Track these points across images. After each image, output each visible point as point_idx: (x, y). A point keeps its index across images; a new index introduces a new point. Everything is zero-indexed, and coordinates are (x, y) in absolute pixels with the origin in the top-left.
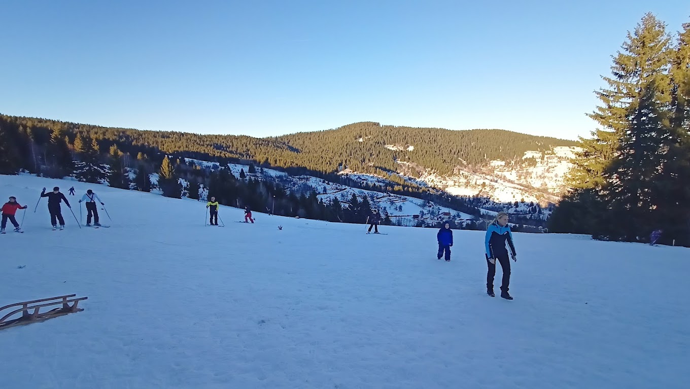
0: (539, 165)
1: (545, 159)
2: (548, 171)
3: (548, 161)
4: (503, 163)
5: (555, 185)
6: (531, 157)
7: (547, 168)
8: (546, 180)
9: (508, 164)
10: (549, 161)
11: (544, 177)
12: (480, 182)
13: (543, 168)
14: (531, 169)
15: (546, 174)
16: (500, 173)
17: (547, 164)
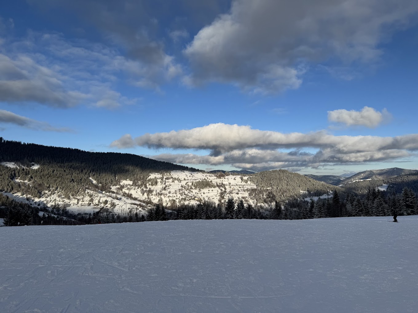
0: (159, 184)
1: (164, 179)
2: (165, 189)
3: (165, 181)
4: (131, 183)
5: (168, 200)
6: (154, 178)
7: (164, 186)
8: (162, 196)
9: (135, 184)
10: (167, 181)
11: (161, 194)
12: (103, 199)
13: (161, 186)
14: (153, 188)
15: (163, 192)
16: (127, 192)
17: (165, 184)
